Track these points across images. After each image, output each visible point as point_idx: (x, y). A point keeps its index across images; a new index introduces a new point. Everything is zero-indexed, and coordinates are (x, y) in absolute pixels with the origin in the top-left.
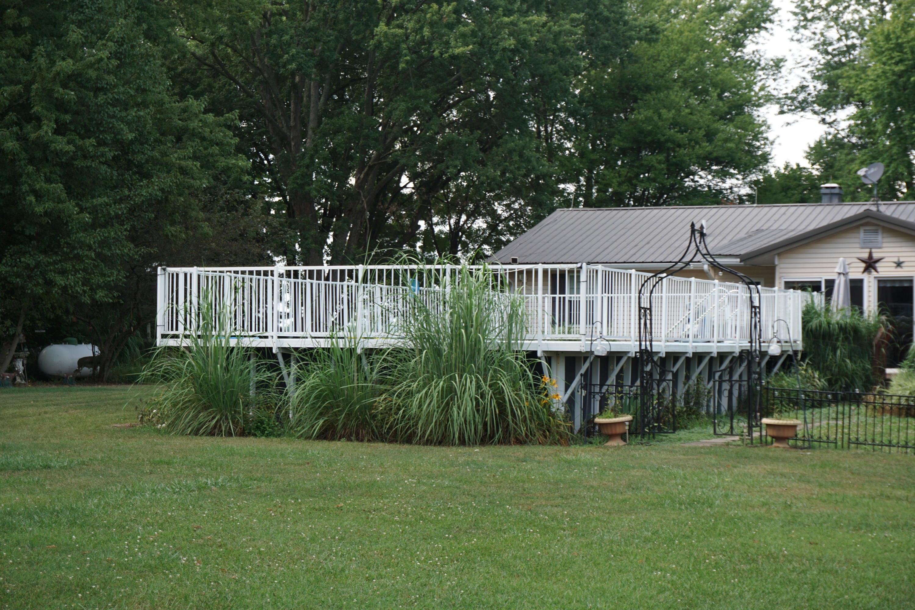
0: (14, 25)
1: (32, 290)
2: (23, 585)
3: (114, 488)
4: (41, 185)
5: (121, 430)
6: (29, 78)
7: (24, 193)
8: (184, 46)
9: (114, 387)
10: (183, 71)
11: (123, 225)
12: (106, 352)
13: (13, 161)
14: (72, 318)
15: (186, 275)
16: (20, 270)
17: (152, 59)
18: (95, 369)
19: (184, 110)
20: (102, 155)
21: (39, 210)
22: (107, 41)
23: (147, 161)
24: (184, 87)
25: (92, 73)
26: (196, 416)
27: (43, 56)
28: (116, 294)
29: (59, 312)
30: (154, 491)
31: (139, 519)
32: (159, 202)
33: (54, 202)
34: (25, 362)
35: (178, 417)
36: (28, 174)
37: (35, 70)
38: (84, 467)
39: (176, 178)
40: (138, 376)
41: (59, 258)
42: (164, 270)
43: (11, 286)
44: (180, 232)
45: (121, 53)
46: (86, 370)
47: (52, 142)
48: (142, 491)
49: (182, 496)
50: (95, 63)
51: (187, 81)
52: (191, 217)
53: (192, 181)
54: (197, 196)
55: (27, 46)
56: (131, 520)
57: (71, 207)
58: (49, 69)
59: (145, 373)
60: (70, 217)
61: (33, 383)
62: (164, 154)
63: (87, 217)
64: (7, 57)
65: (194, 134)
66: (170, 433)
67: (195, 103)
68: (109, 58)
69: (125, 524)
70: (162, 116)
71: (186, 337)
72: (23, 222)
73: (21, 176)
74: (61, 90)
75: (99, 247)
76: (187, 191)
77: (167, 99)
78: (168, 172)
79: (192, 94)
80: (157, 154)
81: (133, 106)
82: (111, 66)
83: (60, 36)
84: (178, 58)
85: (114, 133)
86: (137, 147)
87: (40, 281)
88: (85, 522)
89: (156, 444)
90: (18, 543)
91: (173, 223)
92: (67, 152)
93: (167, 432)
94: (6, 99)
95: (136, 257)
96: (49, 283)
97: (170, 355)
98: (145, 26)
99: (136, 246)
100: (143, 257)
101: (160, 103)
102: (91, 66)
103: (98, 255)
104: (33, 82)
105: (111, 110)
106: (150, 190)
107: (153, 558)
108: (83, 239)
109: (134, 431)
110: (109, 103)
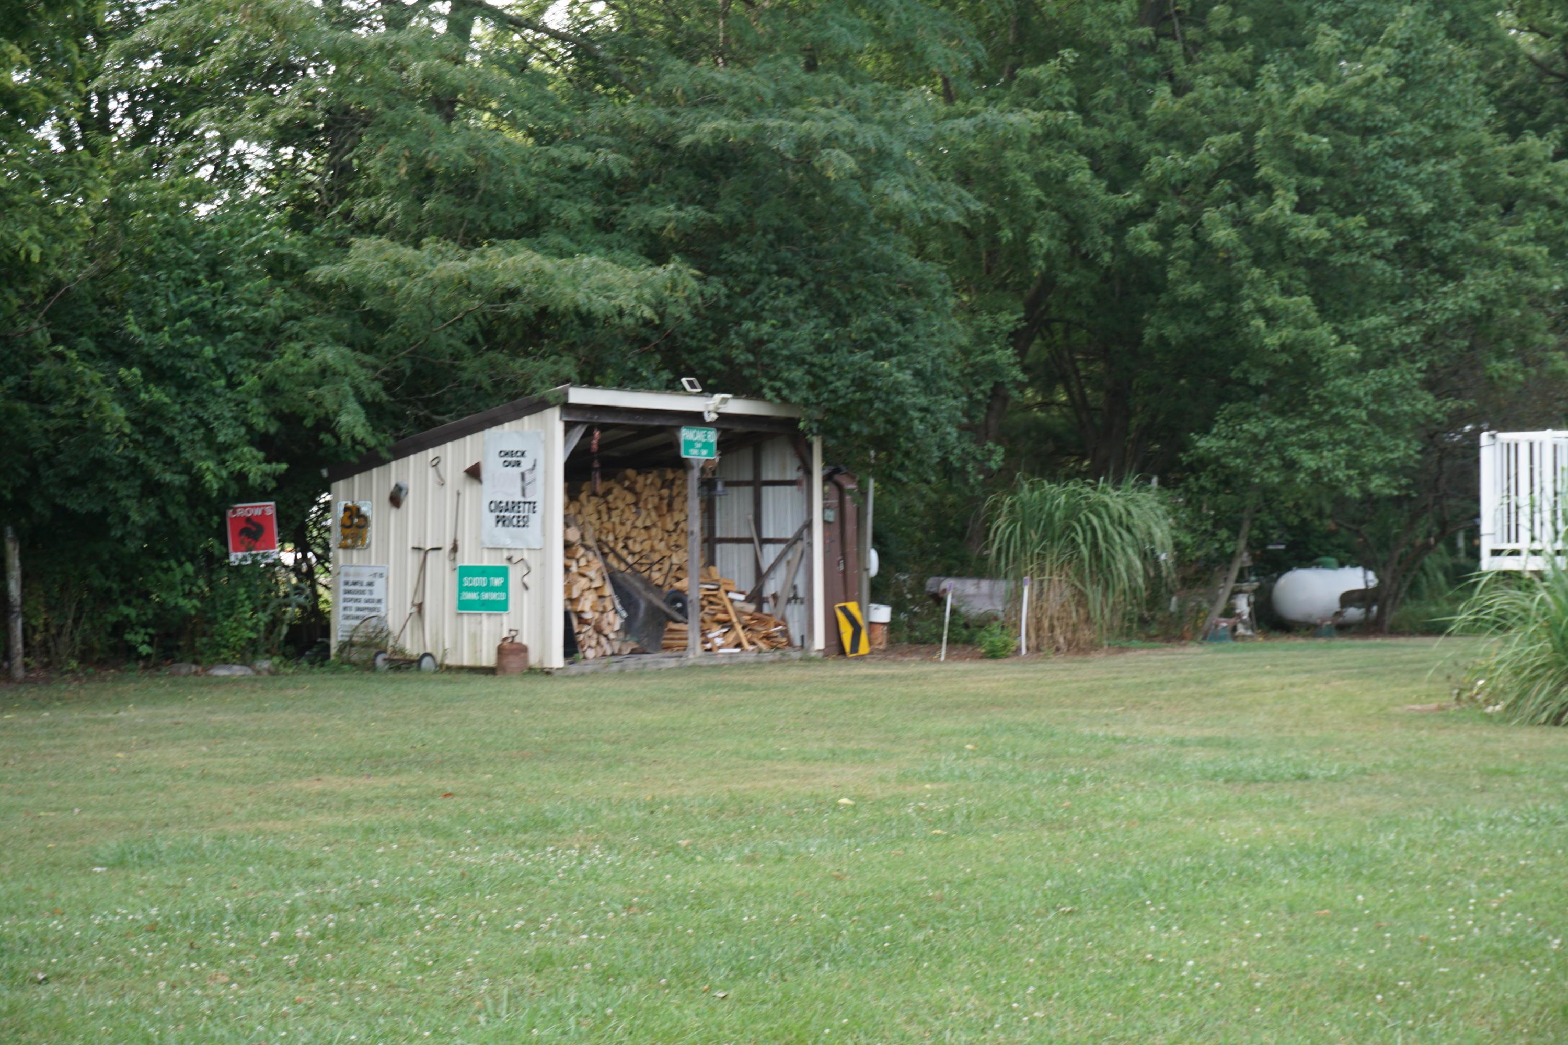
0: (1225, 31)
1: (1262, 478)
2: (1282, 976)
3: (1421, 815)
4: (1274, 299)
5: (1423, 715)
6: (1251, 119)
7: (1246, 315)
8: (1515, 45)
9: (1402, 640)
10: (1513, 89)
11: (1414, 362)
12: (1388, 581)
13: (1227, 261)
14: (1330, 524)
15: (1531, 445)
16: (1241, 444)
17: (1460, 72)
18: (1368, 610)
19: (1519, 158)
20: (1377, 244)
21: (1272, 341)
22: (1383, 45)
23: (1455, 250)
24: (1513, 116)
25: (1358, 104)
26: (1556, 692)
27: (1273, 81)
28: (1404, 481)
29: (1307, 514)
30: (1491, 822)
31: (1469, 870)
32: (1476, 320)
33: (1296, 327)
34: (1252, 599)
35: (1523, 695)
36: (1252, 282)
37: (1261, 105)
38: (1366, 778)
39: (1506, 276)
40: (1451, 622)
41: (1306, 422)
42: (1493, 436)
43: (1227, 471)
44: (1515, 370)
45: (1406, 66)
46: (1354, 613)
47: (1292, 225)
48: (1471, 821)
49: (1542, 832)
50: (1361, 87)
51: (1519, 106)
52: (1533, 344)
53: (1535, 281)
54: (1541, 306)
55: (1246, 66)
56: (1456, 872)
57: (1324, 334)
58: (1284, 101)
59: (1464, 616)
60: (1323, 351)
61: (1266, 634)
62: (1485, 236)
63: (1352, 352)
64: (1215, 86)
65: (1534, 198)
66: (1509, 721)
67: (1539, 143)
68: (1386, 76)
69: (1445, 877)
70: (1479, 170)
71: (1535, 553)
72: (1245, 364)
73: (1240, 286)
74: (1305, 136)
75: (1374, 401)
76: (1525, 299)
77: (1487, 139)
78: (1492, 267)
79: (1530, 127)
80: (1471, 237)
81: (1428, 157)
82: (1389, 90)
83: (1302, 45)
84: (1504, 67)
85: (1396, 204)
86: (1435, 227)
87: (1276, 462)
88: (1376, 872)
89: (1487, 740)
90: (1267, 905)
91: (1501, 356)
92: (1317, 241)
93: (1505, 718)
94: (1213, 156)
95: (1438, 416)
96: (1291, 465)
97: (1508, 585)
98: (1447, 16)
99: (1438, 397)
100: (1449, 416)
101: (1476, 148)
102: (1355, 91)
103: (1373, 415)
104: (1257, 126)
105: (1391, 165)
106: (1460, 300)
107: (1500, 939)
108: (1346, 389)
109: (1447, 717)
110: (1386, 154)
